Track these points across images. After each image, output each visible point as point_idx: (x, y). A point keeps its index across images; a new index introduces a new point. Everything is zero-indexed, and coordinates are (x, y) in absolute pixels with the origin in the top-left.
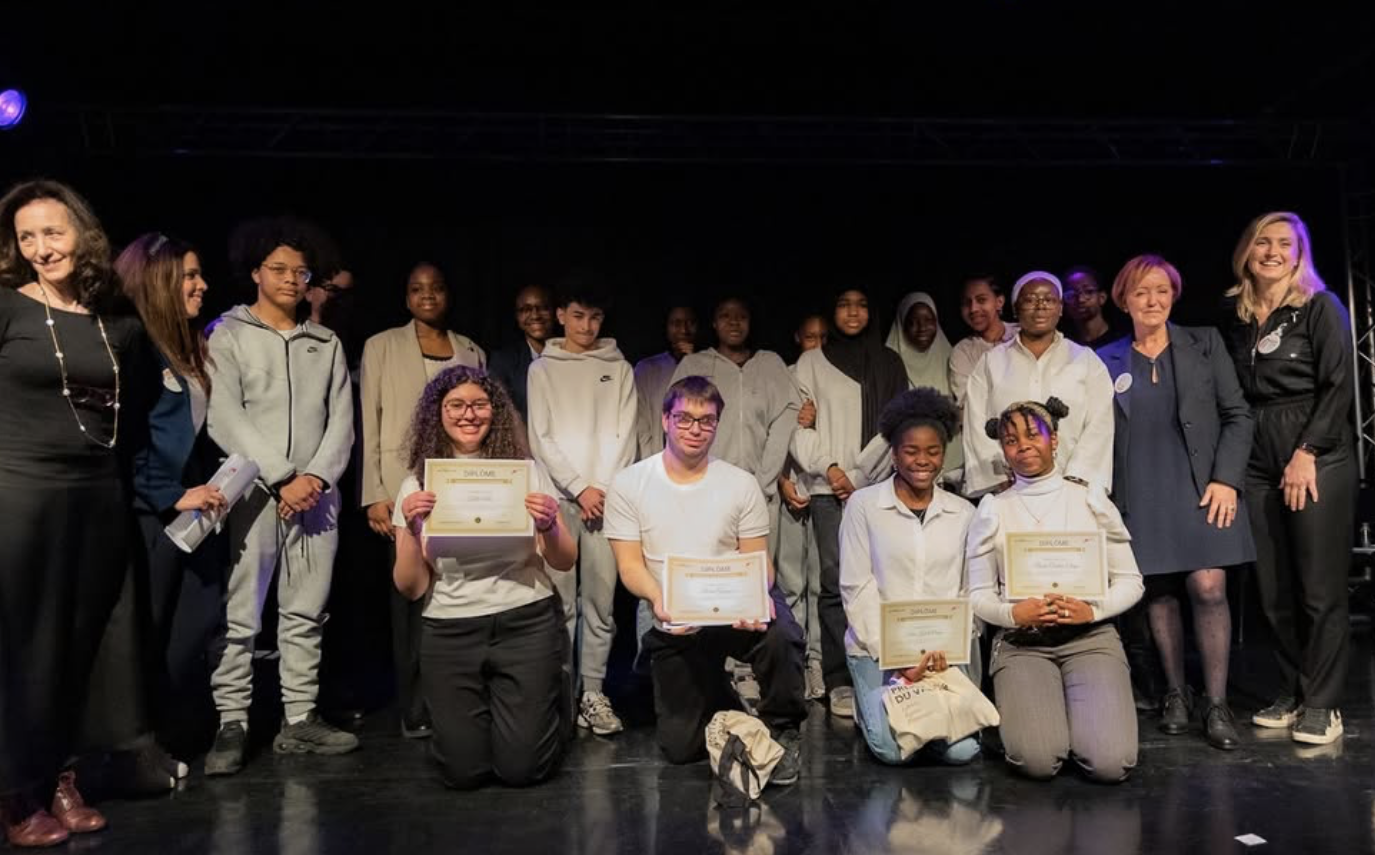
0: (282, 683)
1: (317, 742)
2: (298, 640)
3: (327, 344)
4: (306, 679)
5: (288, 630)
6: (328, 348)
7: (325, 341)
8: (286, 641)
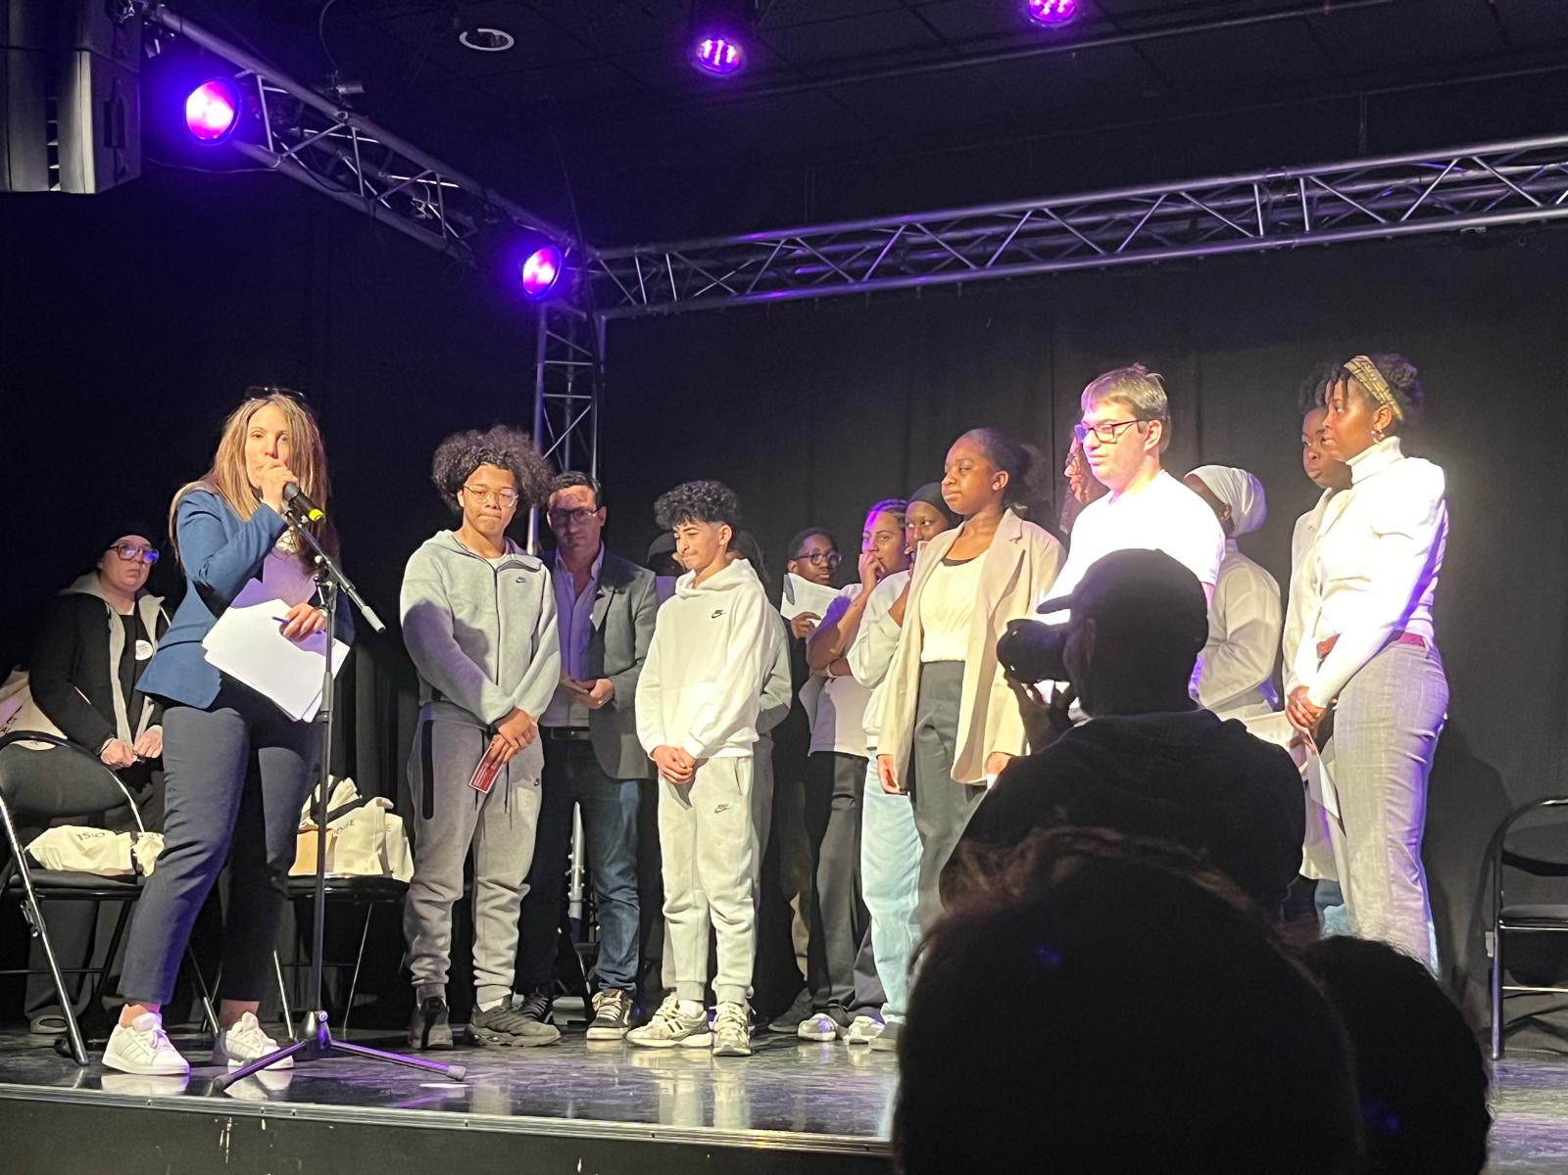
0: (475, 963)
1: (515, 1032)
2: (498, 914)
3: (537, 573)
4: (503, 960)
5: (486, 900)
6: (537, 577)
7: (535, 570)
8: (484, 914)
